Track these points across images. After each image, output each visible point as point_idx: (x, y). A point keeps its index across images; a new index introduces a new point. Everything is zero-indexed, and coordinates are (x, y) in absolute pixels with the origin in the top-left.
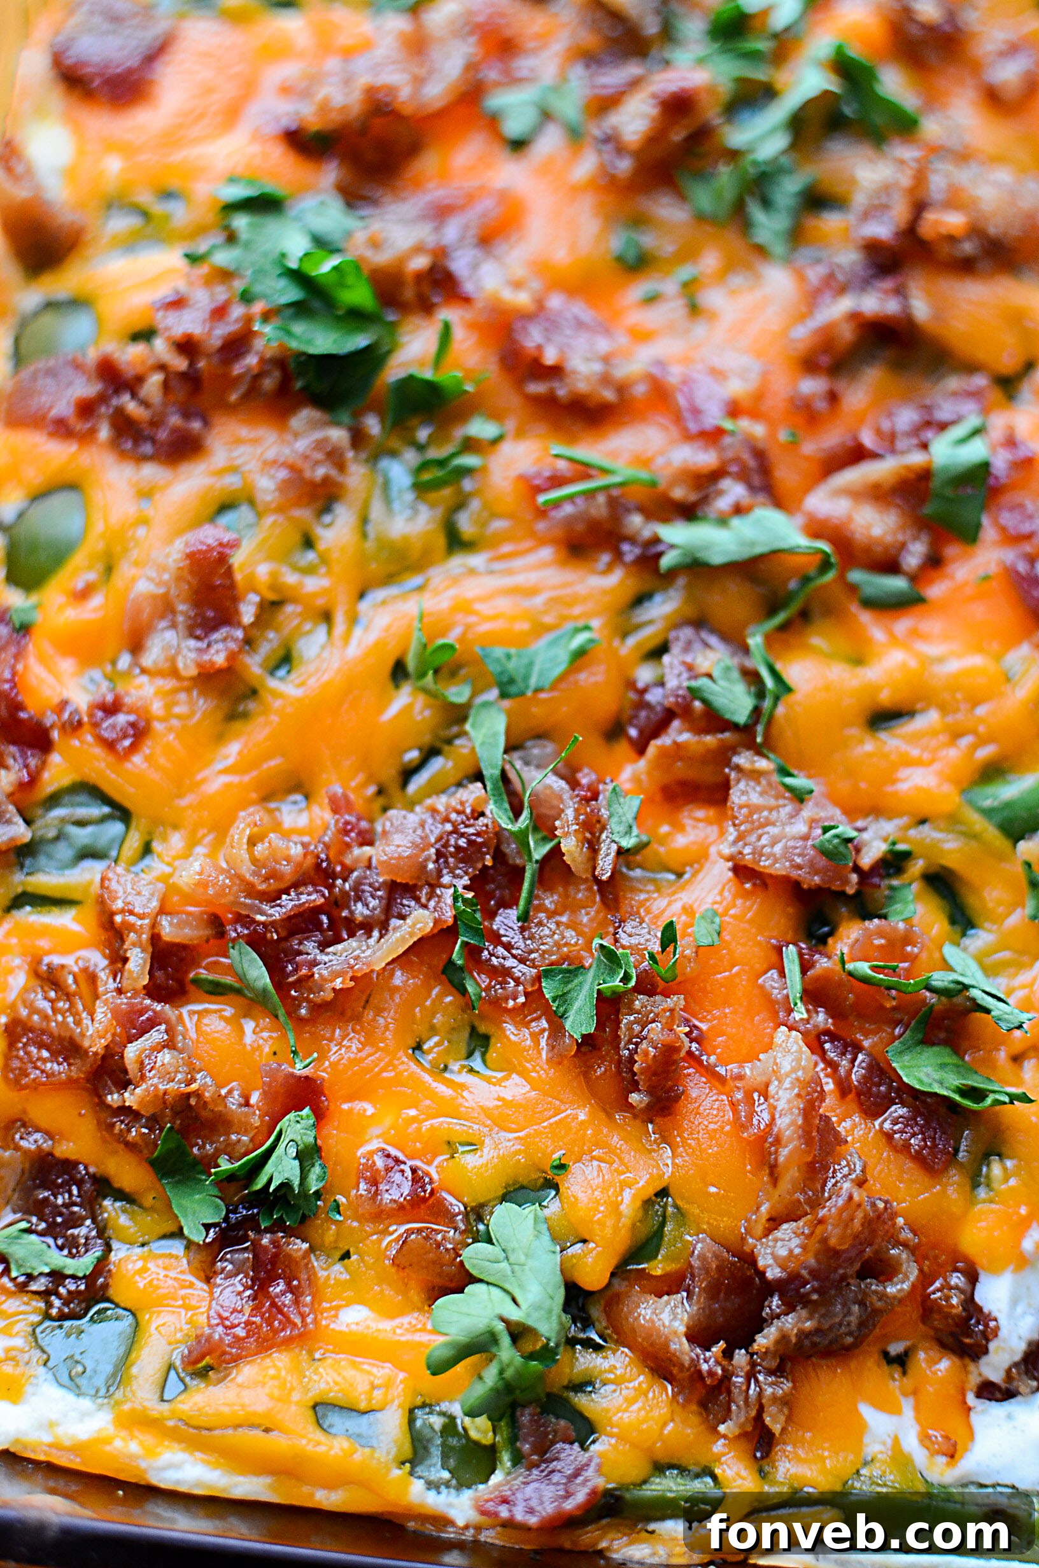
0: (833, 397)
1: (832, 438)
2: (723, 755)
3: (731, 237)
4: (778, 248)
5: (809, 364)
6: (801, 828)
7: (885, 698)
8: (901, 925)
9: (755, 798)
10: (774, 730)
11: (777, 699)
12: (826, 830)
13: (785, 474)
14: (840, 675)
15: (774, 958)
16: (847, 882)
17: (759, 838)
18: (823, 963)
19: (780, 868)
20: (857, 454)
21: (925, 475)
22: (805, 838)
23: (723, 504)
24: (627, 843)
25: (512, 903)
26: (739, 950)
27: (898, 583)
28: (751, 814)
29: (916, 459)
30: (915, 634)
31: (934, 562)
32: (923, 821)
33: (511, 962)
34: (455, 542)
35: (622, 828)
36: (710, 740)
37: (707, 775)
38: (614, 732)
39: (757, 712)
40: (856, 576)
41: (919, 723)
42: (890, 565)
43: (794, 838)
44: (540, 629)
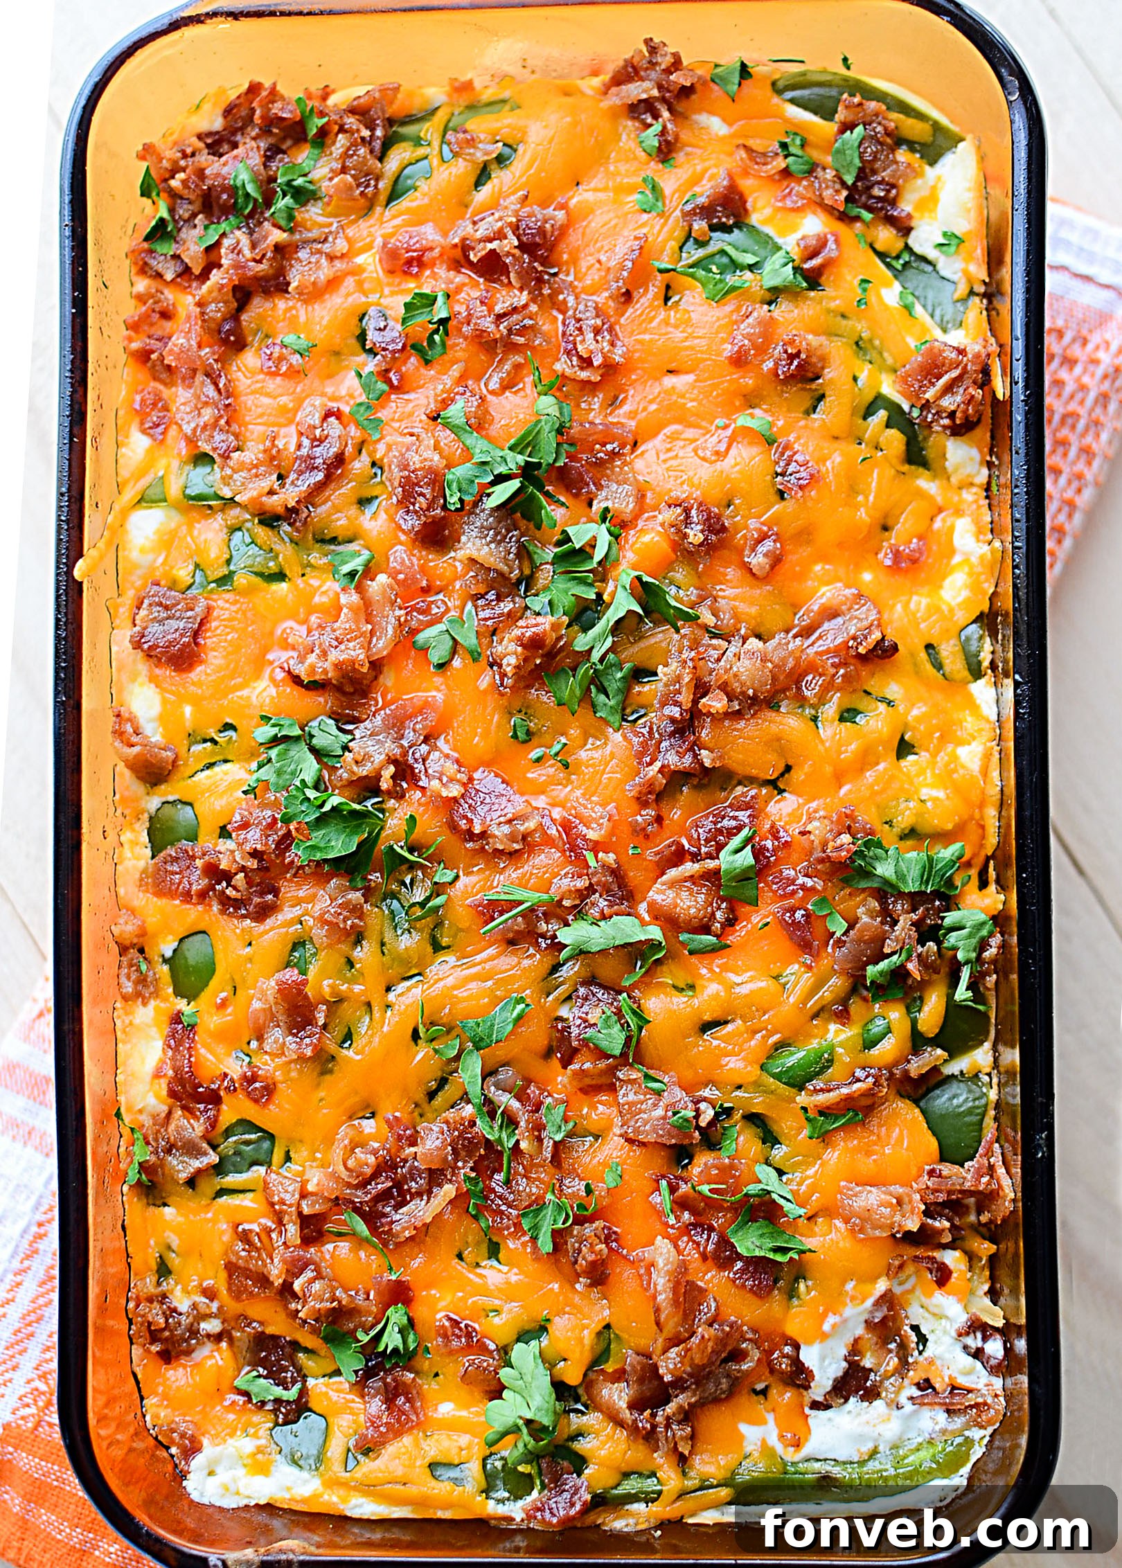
0: (659, 819)
1: (664, 844)
2: (612, 1070)
3: (584, 713)
4: (615, 719)
5: (642, 802)
6: (660, 1112)
7: (707, 1017)
8: (727, 1161)
9: (631, 1097)
10: (642, 1046)
11: (640, 1029)
12: (675, 1114)
13: (635, 876)
14: (679, 1001)
15: (655, 1185)
16: (692, 1138)
17: (636, 1122)
18: (684, 1188)
19: (652, 1138)
20: (679, 856)
21: (716, 872)
22: (664, 1118)
23: (595, 912)
24: (558, 1137)
25: (500, 1170)
26: (634, 1184)
27: (709, 939)
28: (630, 1108)
29: (711, 864)
30: (724, 968)
31: (731, 922)
32: (739, 1087)
33: (504, 1208)
34: (437, 947)
35: (554, 1129)
36: (602, 1064)
37: (604, 1080)
38: (548, 1054)
39: (628, 1039)
40: (683, 937)
41: (730, 1027)
42: (706, 929)
43: (658, 1120)
44: (496, 1001)
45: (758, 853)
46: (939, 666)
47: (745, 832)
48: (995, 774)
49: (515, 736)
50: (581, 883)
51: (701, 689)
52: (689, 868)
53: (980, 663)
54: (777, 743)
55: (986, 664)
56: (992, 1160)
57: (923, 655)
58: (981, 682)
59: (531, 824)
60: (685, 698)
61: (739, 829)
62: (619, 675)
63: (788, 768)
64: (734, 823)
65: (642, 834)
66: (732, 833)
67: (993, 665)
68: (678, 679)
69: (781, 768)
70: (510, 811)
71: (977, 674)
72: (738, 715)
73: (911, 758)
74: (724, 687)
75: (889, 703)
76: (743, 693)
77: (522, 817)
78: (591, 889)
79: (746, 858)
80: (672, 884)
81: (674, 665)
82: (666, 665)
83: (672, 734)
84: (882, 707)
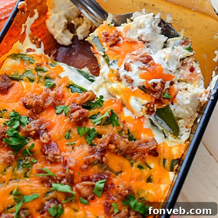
0: (87, 169)
1: (85, 175)
4: (89, 143)
5: (85, 163)
11: (61, 214)
20: (89, 179)
21: (94, 186)
23: (62, 182)
27: (86, 201)
29: (94, 183)
31: (92, 199)
34: (26, 176)
38: (38, 211)
40: (81, 198)
42: (86, 198)
45: (106, 186)
46: (164, 164)
47: (105, 180)
49: (65, 137)
50: (63, 175)
51: (110, 142)
52: (89, 183)
53: (173, 168)
54: (121, 166)
55: (175, 169)
57: (162, 160)
58: (172, 172)
59: (58, 157)
60: (106, 144)
61: (104, 179)
62: (94, 133)
63: (121, 172)
64: (103, 177)
65: (82, 170)
66: (102, 179)
67: (176, 170)
68: (106, 139)
69: (119, 170)
70: (55, 153)
71: (172, 170)
72: (116, 153)
73: (150, 183)
74: (116, 145)
75: (150, 168)
76: (120, 148)
77: (58, 155)
78: (64, 177)
79: (102, 185)
80: (85, 185)
81: (107, 135)
82: (105, 135)
83: (99, 152)
84: (148, 169)
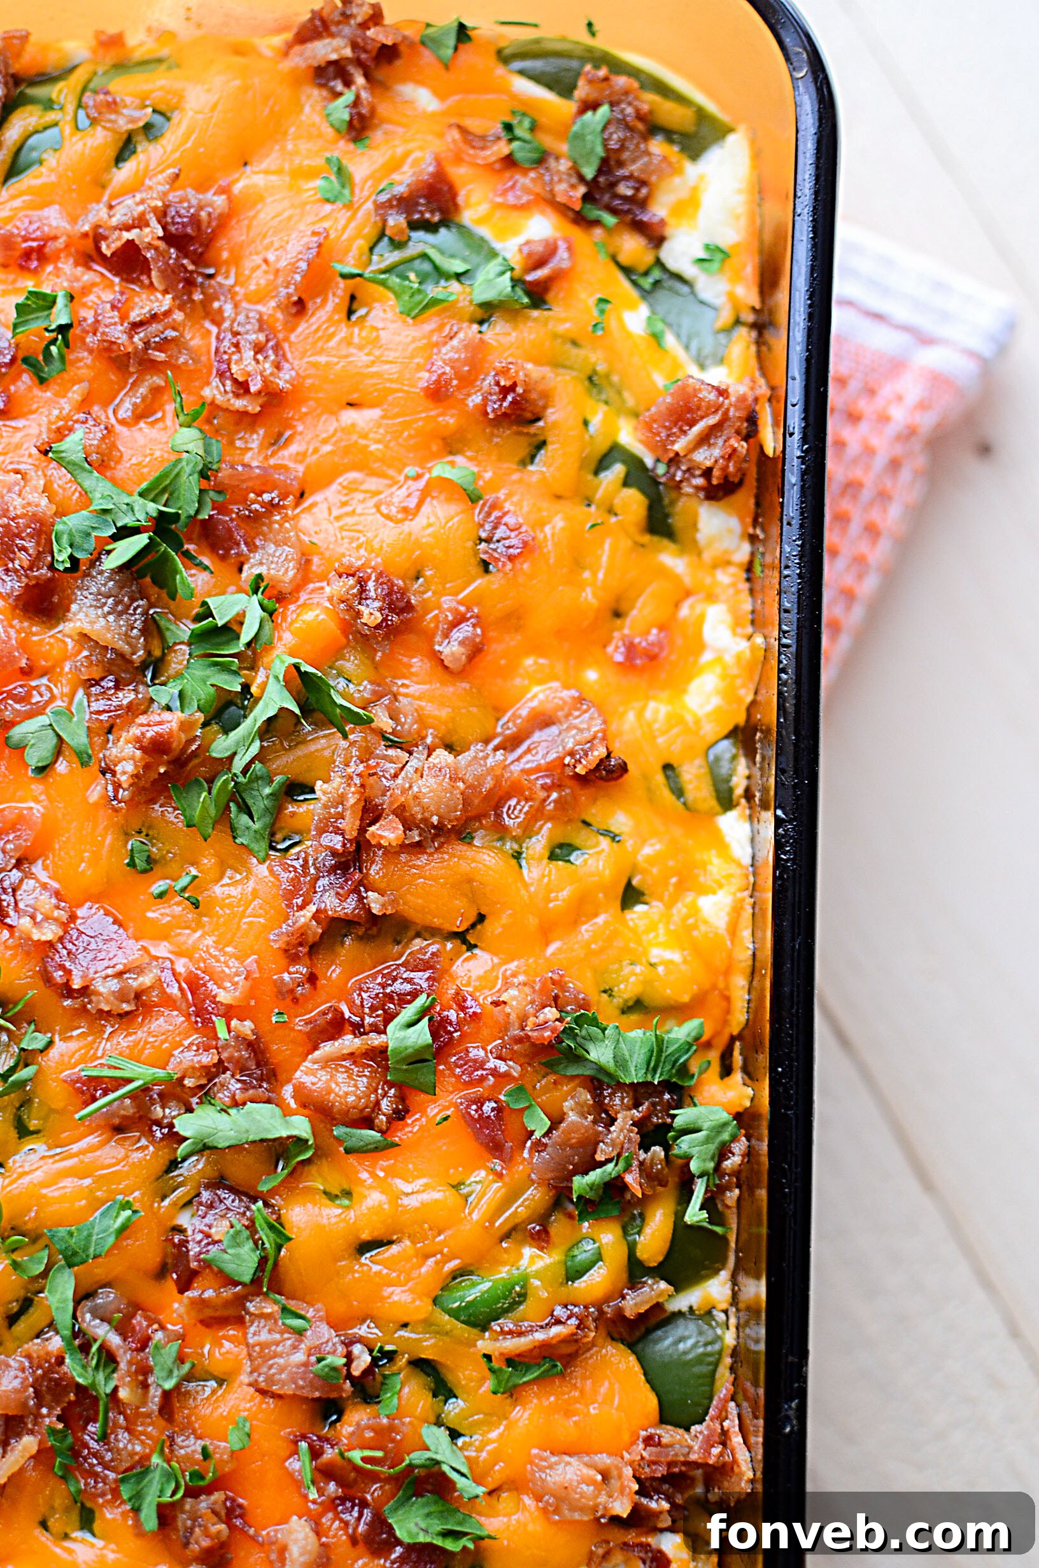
0: (312, 979)
1: (318, 1010)
2: (240, 1301)
3: (220, 838)
4: (261, 847)
5: (291, 956)
6: (299, 1357)
7: (365, 1236)
8: (385, 1421)
9: (264, 1336)
10: (281, 1269)
11: (279, 1248)
12: (319, 1360)
13: (279, 1050)
14: (331, 1213)
15: (292, 1447)
16: (340, 1388)
17: (271, 1367)
18: (329, 1454)
19: (289, 1389)
20: (336, 1026)
21: (383, 1051)
22: (306, 1364)
23: (224, 1096)
24: (169, 1385)
25: (95, 1421)
26: (266, 1445)
27: (371, 1135)
28: (262, 1350)
29: (376, 1040)
30: (390, 1172)
31: (400, 1115)
32: (405, 1325)
33: (99, 1469)
34: (23, 1131)
35: (164, 1374)
36: (228, 1293)
37: (230, 1312)
38: (161, 1273)
39: (263, 1261)
40: (338, 1131)
41: (394, 1249)
42: (367, 1122)
43: (298, 1366)
44: (95, 1204)
45: (437, 1028)
46: (679, 792)
47: (422, 1000)
48: (746, 934)
49: (132, 864)
50: (209, 1058)
51: (371, 813)
52: (349, 1042)
53: (731, 790)
54: (467, 885)
55: (739, 791)
56: (726, 1424)
57: (660, 778)
58: (732, 815)
59: (146, 980)
60: (350, 824)
61: (415, 995)
62: (267, 791)
63: (481, 918)
64: (408, 987)
65: (290, 998)
66: (405, 999)
67: (748, 795)
68: (341, 800)
69: (472, 918)
70: (121, 961)
71: (726, 802)
72: (418, 848)
73: (639, 908)
74: (401, 812)
75: (614, 837)
76: (425, 820)
77: (139, 970)
78: (220, 1067)
79: (421, 1035)
80: (326, 1063)
81: (337, 781)
82: (326, 781)
83: (332, 870)
84: (604, 843)
